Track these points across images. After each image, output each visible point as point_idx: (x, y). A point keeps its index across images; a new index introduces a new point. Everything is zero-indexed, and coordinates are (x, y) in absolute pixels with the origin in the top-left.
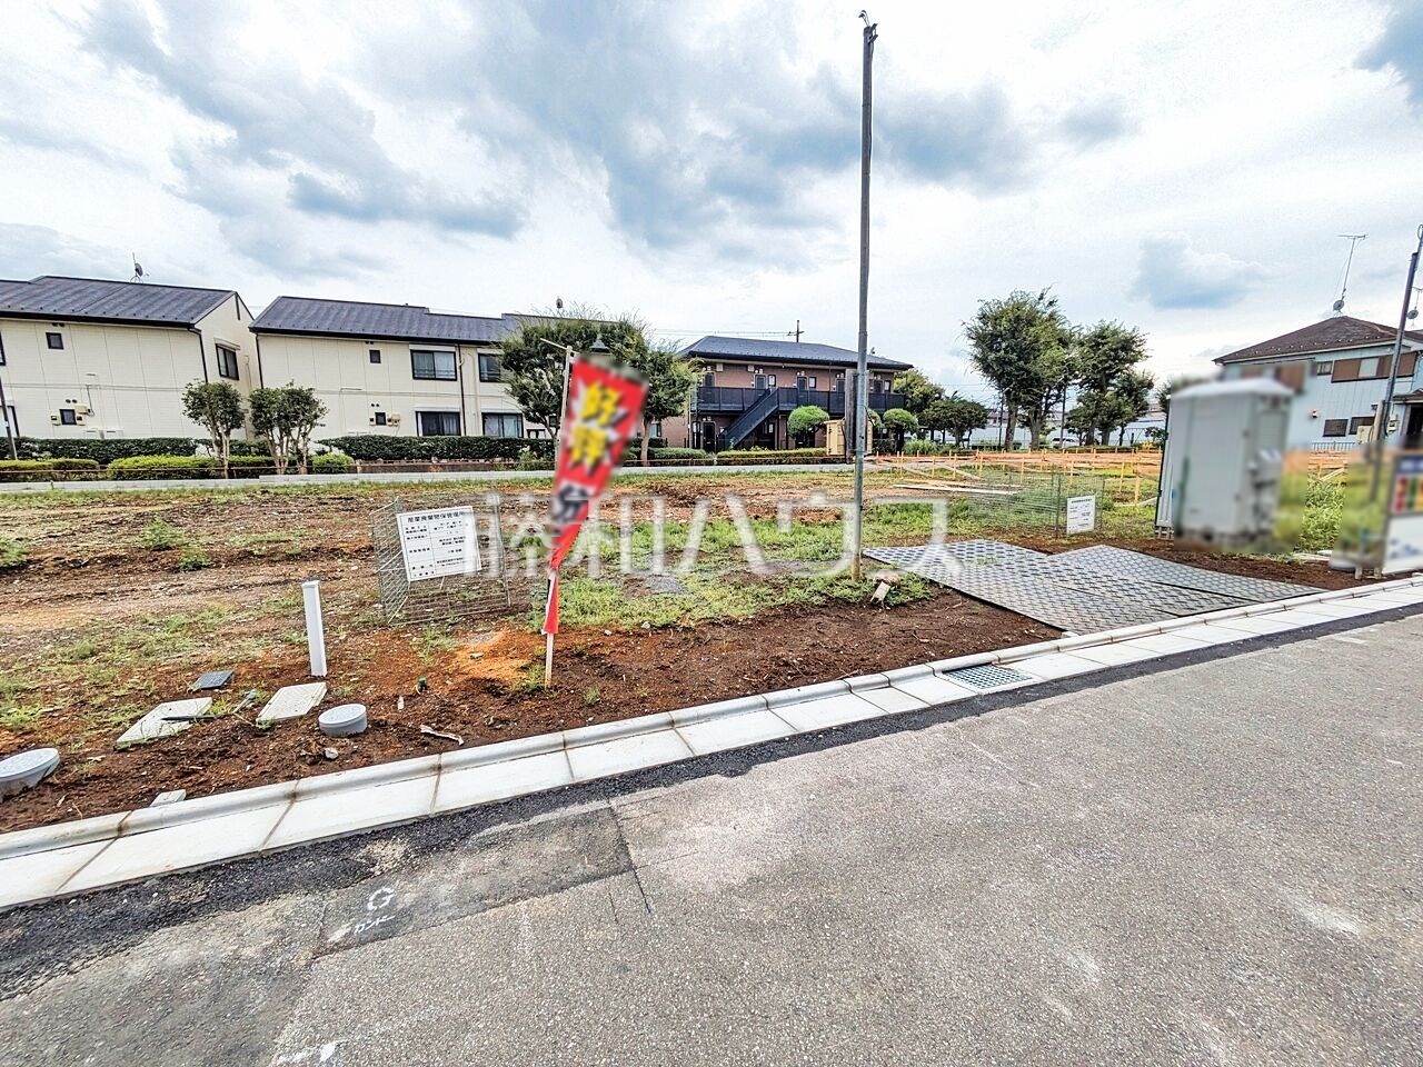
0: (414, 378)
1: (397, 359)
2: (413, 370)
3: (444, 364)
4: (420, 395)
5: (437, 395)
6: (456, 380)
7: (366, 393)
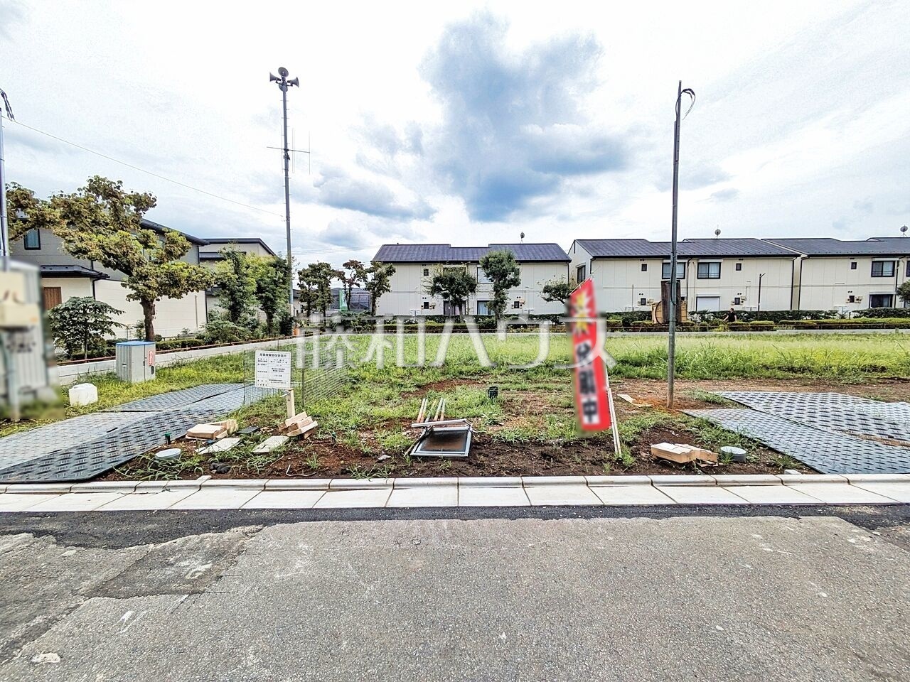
0: (872, 276)
1: (865, 265)
2: (872, 271)
3: (888, 268)
4: (873, 285)
5: (881, 285)
6: (893, 276)
7: (846, 286)
